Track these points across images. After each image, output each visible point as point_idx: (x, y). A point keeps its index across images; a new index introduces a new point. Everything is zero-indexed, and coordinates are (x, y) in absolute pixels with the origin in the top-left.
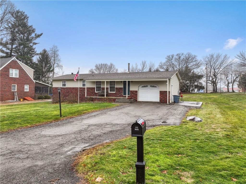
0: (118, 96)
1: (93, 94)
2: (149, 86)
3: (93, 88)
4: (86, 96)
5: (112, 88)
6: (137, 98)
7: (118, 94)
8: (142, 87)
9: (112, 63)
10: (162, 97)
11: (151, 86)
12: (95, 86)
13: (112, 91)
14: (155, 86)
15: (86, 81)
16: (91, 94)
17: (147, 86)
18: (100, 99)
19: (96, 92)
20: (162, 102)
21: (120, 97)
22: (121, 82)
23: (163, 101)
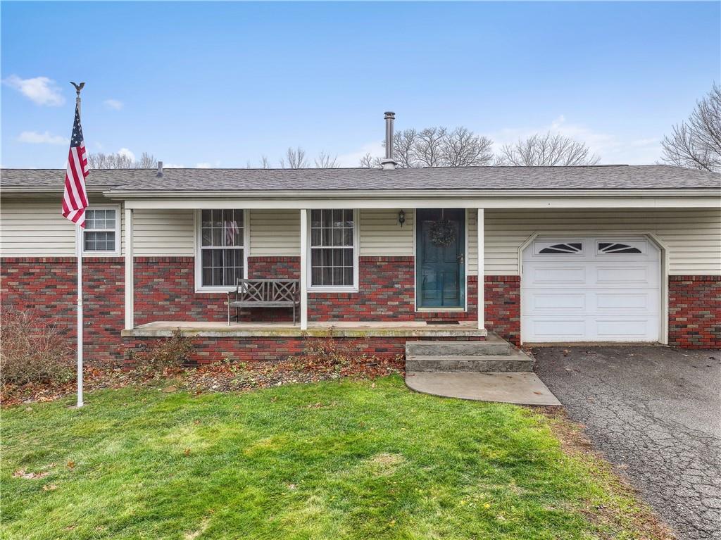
0: (382, 311)
1: (178, 305)
2: (590, 246)
3: (173, 260)
4: (129, 324)
5: (328, 262)
6: (517, 326)
7: (383, 303)
8: (545, 251)
9: (150, 156)
10: (681, 313)
11: (601, 246)
12: (191, 247)
13: (327, 282)
14: (633, 245)
15: (128, 205)
16: (163, 308)
17: (579, 246)
18: (262, 347)
19: (199, 287)
20: (689, 348)
21: (394, 318)
22: (402, 221)
23: (690, 339)
